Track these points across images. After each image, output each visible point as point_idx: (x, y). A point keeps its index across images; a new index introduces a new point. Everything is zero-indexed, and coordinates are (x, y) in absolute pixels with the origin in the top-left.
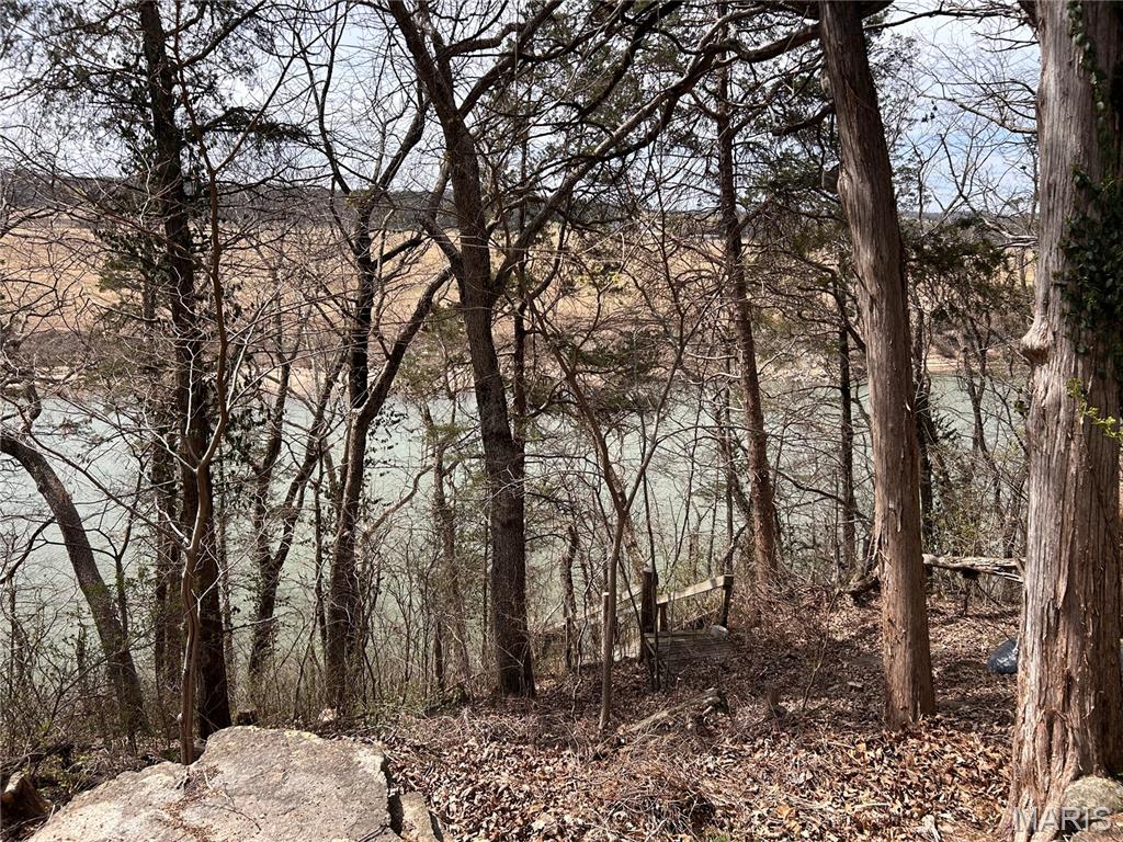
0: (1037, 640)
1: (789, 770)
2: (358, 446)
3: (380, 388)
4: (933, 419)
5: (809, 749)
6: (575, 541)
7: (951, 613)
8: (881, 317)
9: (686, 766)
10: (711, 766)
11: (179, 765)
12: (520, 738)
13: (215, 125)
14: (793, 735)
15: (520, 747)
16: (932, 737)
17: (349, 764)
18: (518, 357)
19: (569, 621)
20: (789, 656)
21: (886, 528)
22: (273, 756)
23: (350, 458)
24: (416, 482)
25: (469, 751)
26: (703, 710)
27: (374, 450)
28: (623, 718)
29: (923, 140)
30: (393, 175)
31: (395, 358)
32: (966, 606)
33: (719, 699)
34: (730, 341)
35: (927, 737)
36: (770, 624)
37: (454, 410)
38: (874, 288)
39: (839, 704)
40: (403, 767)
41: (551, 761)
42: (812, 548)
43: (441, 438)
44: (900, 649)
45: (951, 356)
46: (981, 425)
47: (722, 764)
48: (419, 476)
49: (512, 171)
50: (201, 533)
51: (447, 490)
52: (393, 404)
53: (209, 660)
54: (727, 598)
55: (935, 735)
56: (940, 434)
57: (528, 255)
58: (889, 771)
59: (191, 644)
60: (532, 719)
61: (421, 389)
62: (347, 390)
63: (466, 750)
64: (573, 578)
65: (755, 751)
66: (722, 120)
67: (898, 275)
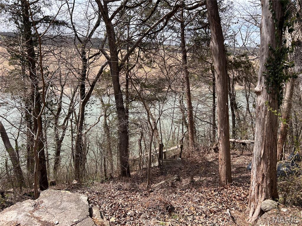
0: (256, 165)
1: (194, 198)
2: (83, 110)
3: (88, 94)
4: (236, 103)
5: (200, 192)
6: (142, 135)
7: (239, 154)
8: (220, 80)
9: (168, 197)
10: (174, 197)
11: (32, 200)
12: (125, 189)
13: (41, 21)
14: (196, 188)
15: (125, 192)
16: (231, 189)
17: (78, 199)
18: (127, 86)
19: (140, 156)
20: (197, 165)
21: (220, 135)
22: (58, 197)
23: (80, 113)
24: (99, 119)
25: (112, 193)
26: (174, 181)
27: (87, 111)
28: (153, 182)
29: (235, 28)
30: (92, 35)
31: (92, 86)
32: (242, 152)
33: (178, 178)
34: (183, 82)
35: (229, 189)
36: (192, 157)
37: (109, 99)
38: (219, 73)
39: (209, 179)
40: (93, 199)
41: (133, 196)
42: (204, 137)
43: (106, 107)
44: (223, 166)
45: (242, 86)
46: (248, 105)
47: (177, 196)
48: (100, 117)
49: (125, 34)
50: (39, 135)
51: (108, 121)
52: (92, 98)
53: (42, 168)
54: (181, 150)
55: (231, 188)
56: (238, 107)
57: (129, 58)
58: (219, 198)
59: (36, 165)
60: (129, 184)
61: (100, 94)
62: (80, 94)
63: (111, 193)
64: (142, 144)
65: (186, 192)
66: (182, 23)
67: (225, 70)
